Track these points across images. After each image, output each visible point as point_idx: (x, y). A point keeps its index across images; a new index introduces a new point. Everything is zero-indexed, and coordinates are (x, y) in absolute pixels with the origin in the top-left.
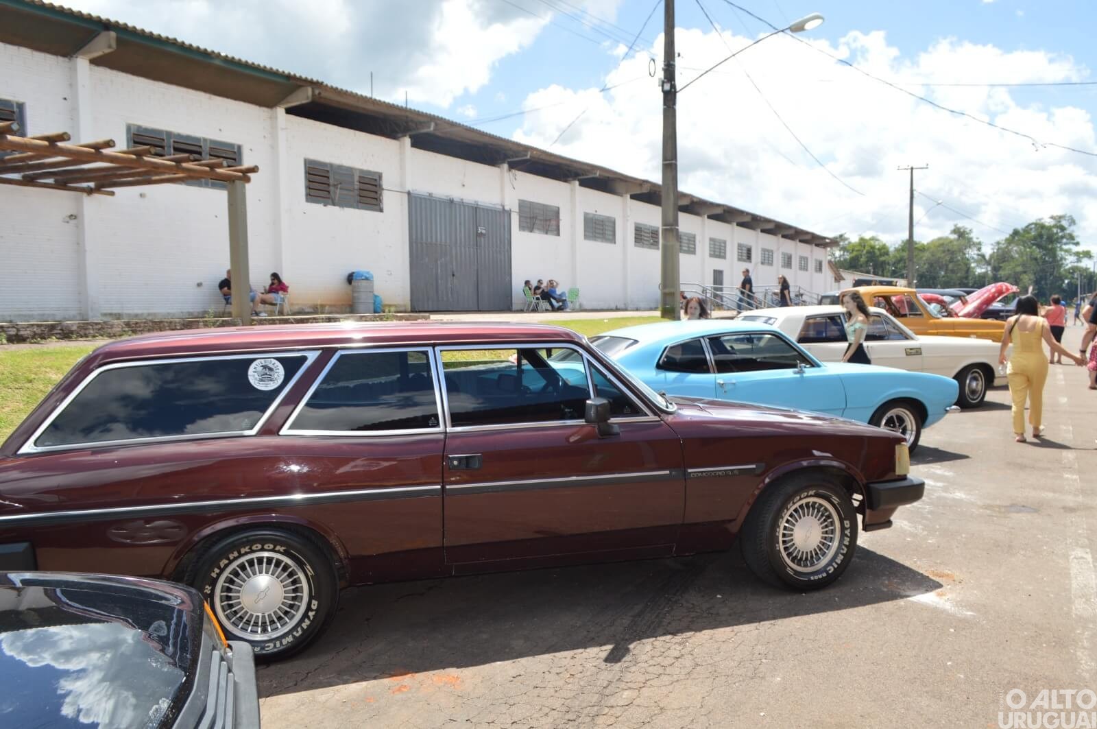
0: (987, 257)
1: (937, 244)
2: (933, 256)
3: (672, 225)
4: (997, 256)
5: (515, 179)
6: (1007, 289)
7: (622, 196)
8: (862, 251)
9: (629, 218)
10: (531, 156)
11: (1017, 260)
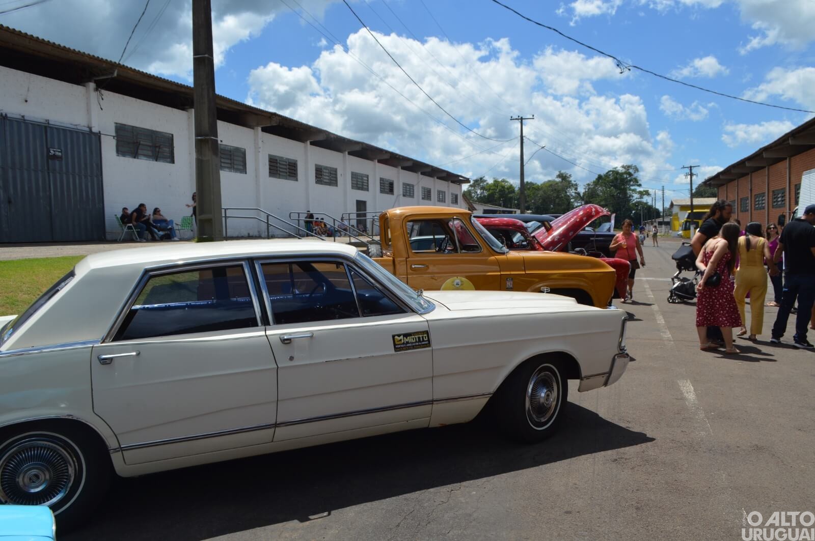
0: (582, 195)
1: (548, 185)
2: (545, 193)
3: (207, 136)
4: (588, 193)
5: (102, 99)
6: (597, 212)
7: (253, 128)
8: (496, 190)
9: (260, 150)
10: (117, 75)
11: (601, 197)
